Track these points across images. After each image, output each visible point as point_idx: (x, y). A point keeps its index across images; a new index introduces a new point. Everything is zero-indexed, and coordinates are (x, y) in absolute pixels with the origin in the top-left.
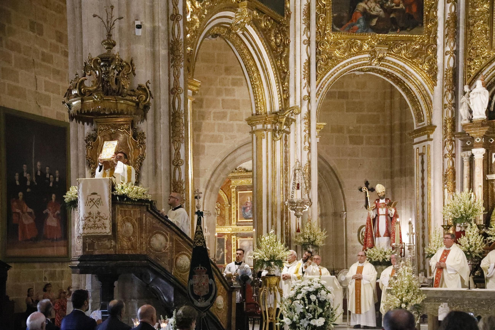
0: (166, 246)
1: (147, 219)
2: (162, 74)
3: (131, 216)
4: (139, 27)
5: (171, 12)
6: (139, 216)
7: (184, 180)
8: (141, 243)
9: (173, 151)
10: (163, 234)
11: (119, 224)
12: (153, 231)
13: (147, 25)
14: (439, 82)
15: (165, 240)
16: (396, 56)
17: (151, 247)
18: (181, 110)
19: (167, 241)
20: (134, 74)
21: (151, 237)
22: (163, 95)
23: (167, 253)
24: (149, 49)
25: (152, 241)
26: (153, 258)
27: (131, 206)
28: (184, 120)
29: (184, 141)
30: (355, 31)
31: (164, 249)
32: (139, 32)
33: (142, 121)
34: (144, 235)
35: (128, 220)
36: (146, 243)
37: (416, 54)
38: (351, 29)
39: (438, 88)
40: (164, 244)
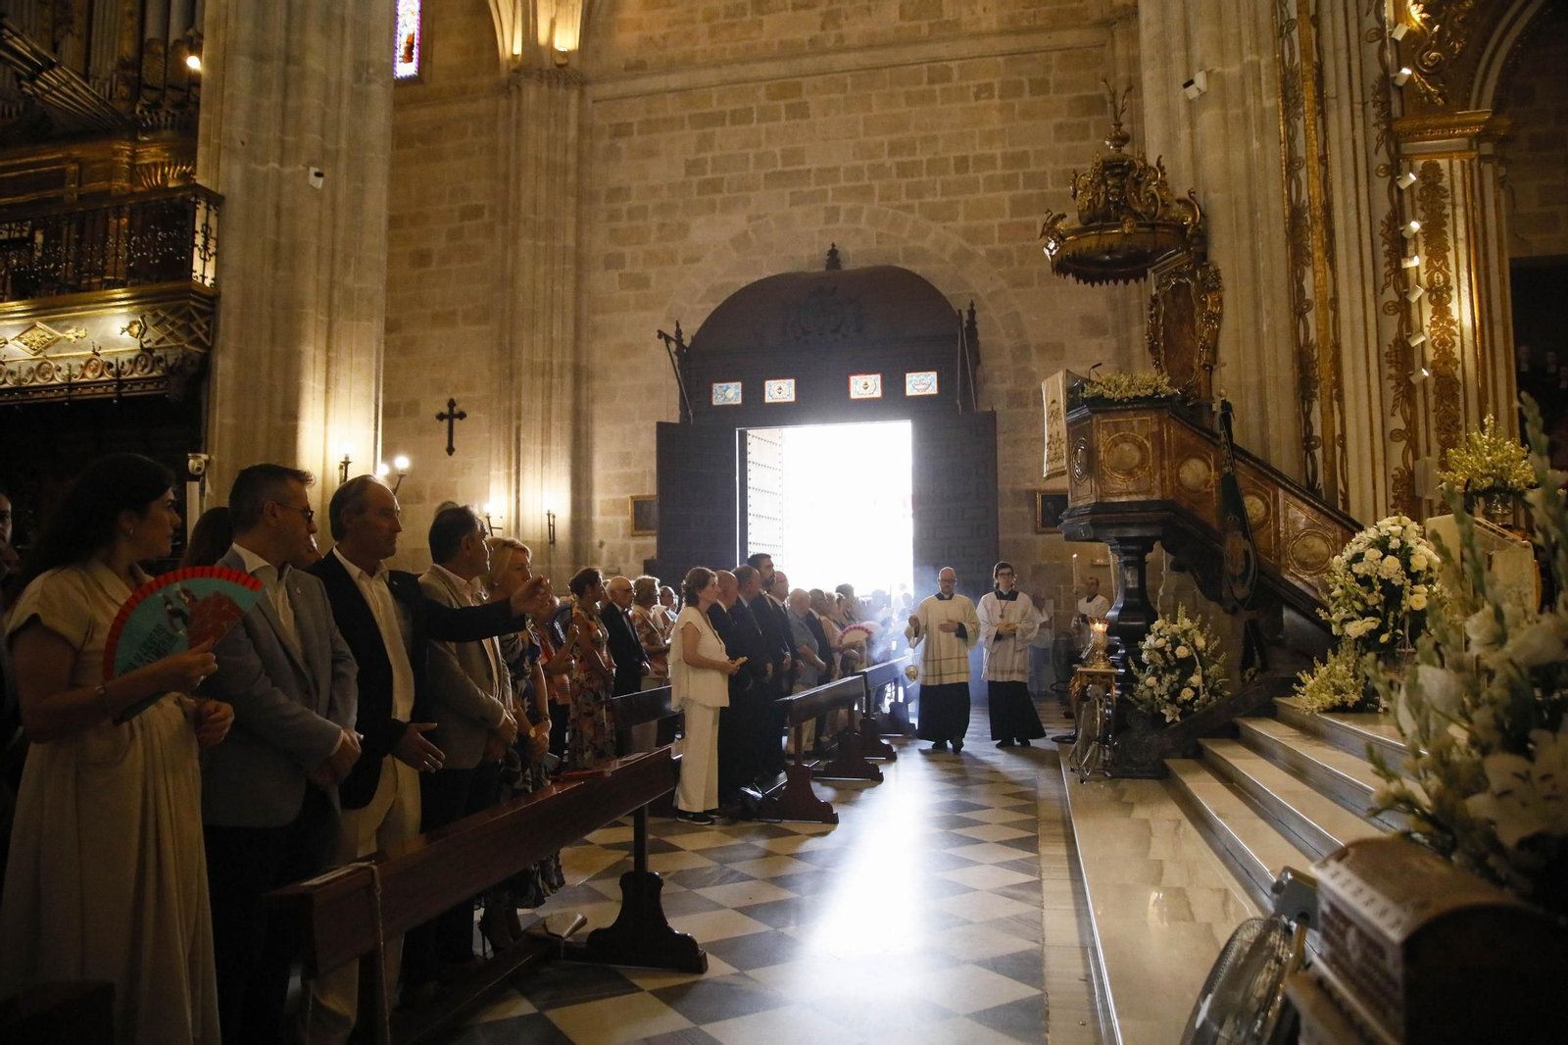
0: (1209, 481)
1: (1172, 433)
3: (1132, 429)
6: (1155, 428)
7: (1315, 341)
8: (1163, 480)
10: (1200, 458)
11: (1102, 449)
12: (1184, 454)
15: (1206, 469)
17: (1181, 485)
18: (1301, 202)
19: (1210, 469)
21: (1179, 466)
23: (1211, 493)
25: (1183, 473)
26: (1185, 504)
27: (1131, 413)
28: (1309, 219)
29: (1311, 262)
31: (1206, 487)
34: (1167, 463)
35: (1124, 439)
36: (1171, 478)
40: (1203, 476)
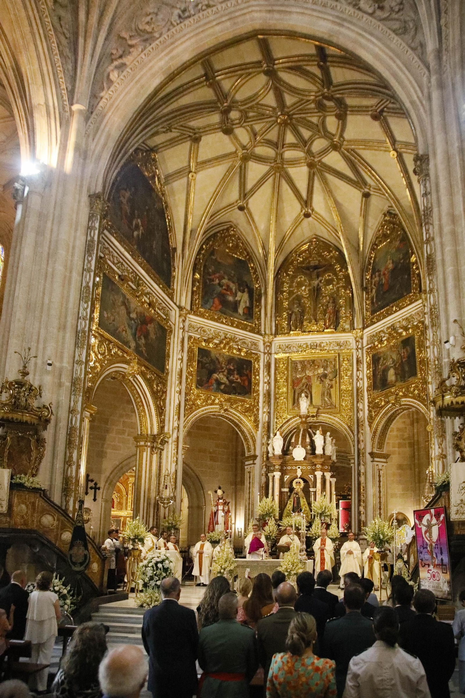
2: (64, 399)
3: (25, 499)
4: (50, 365)
5: (77, 358)
9: (68, 454)
13: (57, 364)
14: (260, 429)
16: (236, 409)
20: (41, 397)
22: (63, 414)
24: (56, 380)
30: (210, 390)
32: (49, 368)
33: (44, 430)
35: (23, 502)
37: (248, 410)
38: (208, 389)
39: (259, 432)
